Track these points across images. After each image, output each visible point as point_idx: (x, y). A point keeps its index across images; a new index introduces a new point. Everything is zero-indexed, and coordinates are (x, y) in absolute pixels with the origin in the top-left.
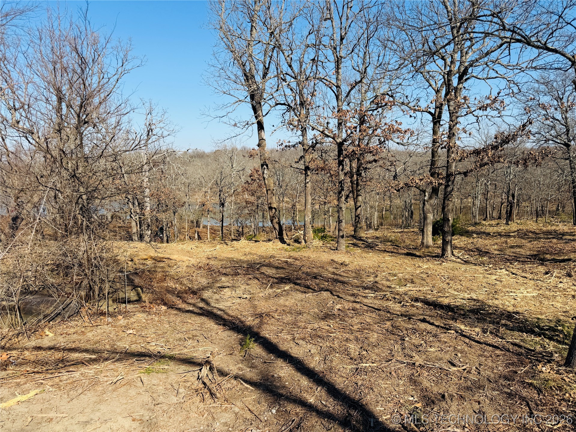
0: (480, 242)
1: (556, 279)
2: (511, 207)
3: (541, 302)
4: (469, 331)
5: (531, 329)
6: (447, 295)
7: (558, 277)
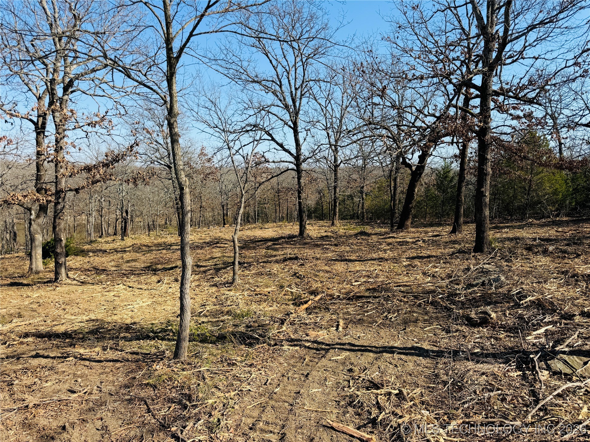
0: (97, 261)
1: (167, 285)
2: (126, 223)
3: (154, 309)
4: (89, 353)
5: (147, 335)
6: (64, 321)
7: (168, 284)
